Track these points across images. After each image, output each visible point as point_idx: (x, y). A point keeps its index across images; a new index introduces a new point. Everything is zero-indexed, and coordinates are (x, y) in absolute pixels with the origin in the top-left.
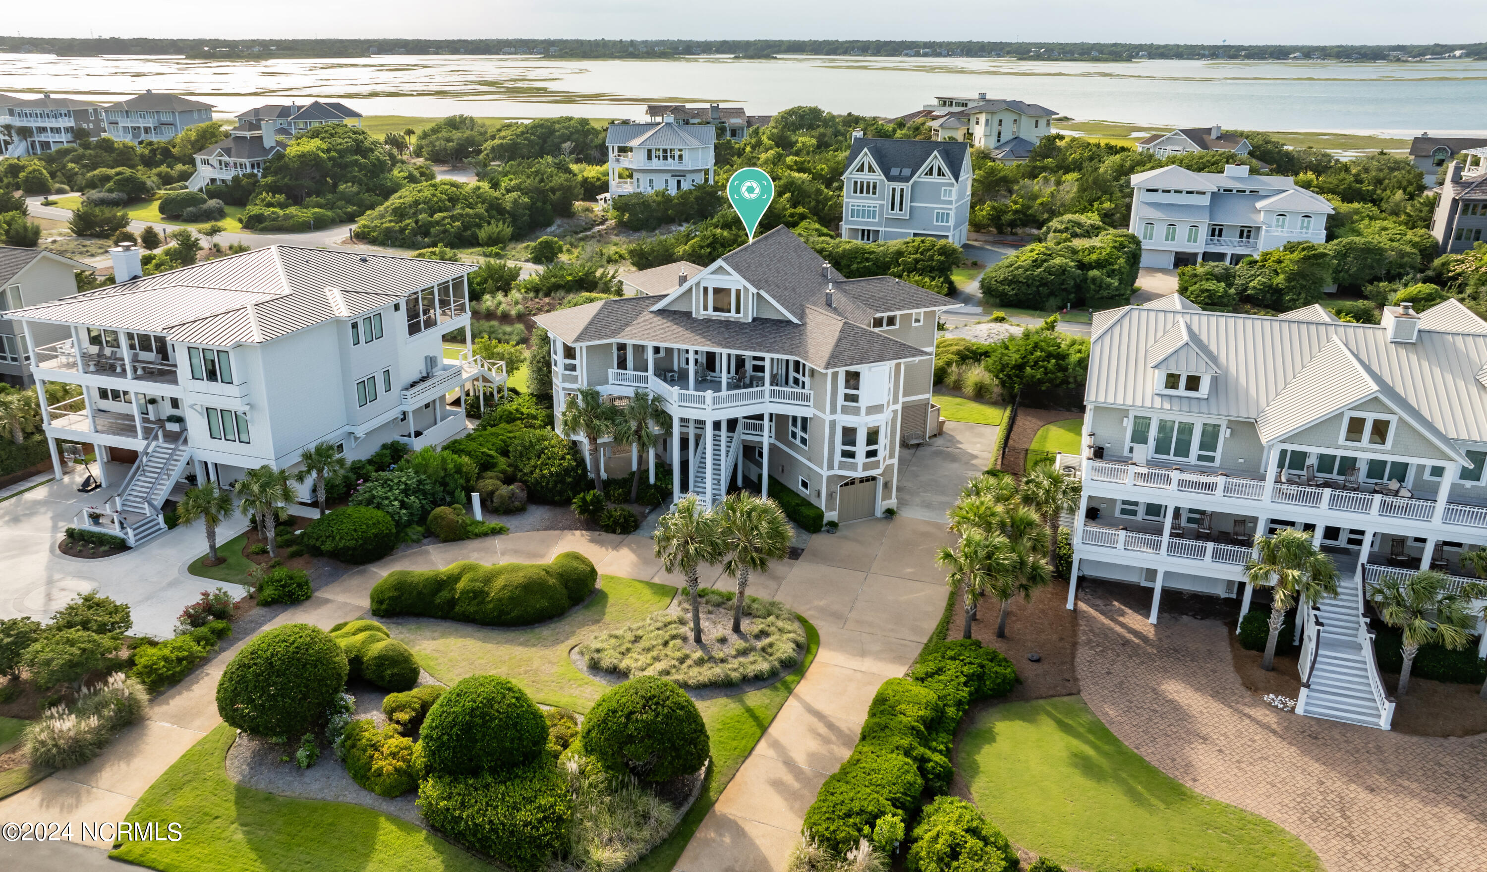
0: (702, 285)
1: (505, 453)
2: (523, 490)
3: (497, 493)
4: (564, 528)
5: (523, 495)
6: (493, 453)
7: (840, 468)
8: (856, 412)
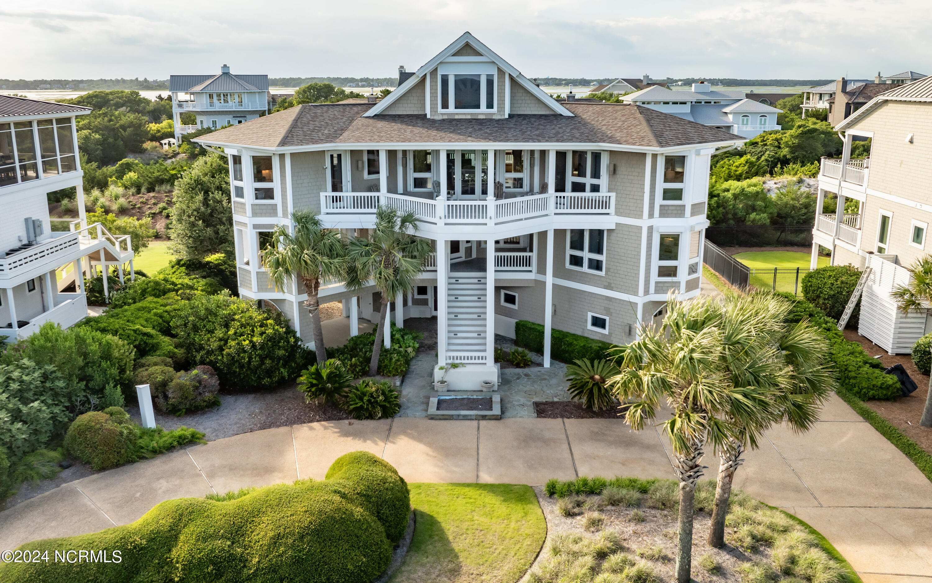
0: (440, 73)
1: (167, 331)
2: (212, 375)
3: (172, 384)
4: (290, 423)
5: (214, 381)
6: (149, 330)
7: (657, 292)
8: (679, 212)
